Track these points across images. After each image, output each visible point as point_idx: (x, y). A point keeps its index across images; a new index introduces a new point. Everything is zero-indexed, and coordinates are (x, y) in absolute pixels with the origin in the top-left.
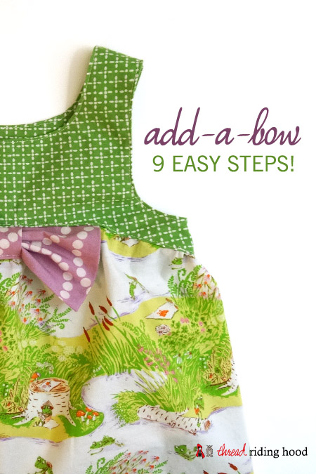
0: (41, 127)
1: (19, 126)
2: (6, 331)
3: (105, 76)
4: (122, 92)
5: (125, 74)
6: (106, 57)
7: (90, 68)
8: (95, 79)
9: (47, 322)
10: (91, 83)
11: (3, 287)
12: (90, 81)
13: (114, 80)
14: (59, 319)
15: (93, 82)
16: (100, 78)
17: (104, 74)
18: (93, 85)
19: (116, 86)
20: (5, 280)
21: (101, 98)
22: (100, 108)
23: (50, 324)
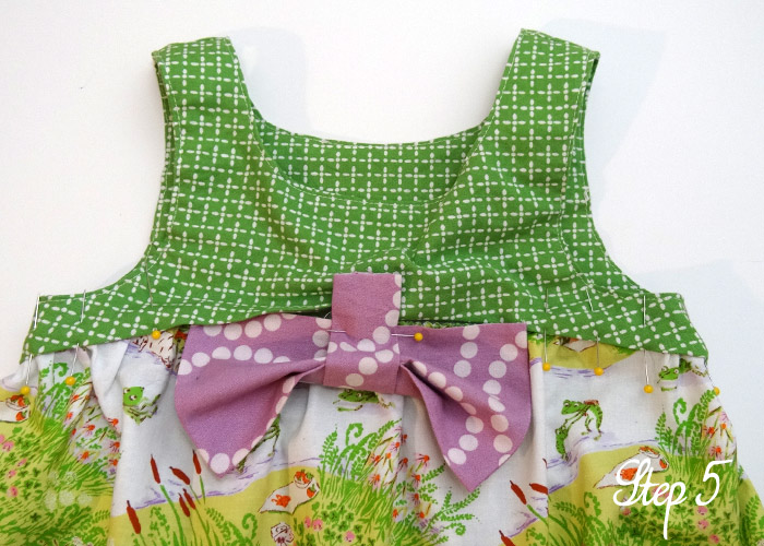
0: (440, 144)
1: (405, 145)
2: (362, 532)
3: (532, 83)
4: (559, 108)
5: (564, 80)
6: (534, 57)
7: (508, 71)
8: (515, 87)
9: (432, 520)
10: (508, 93)
11: (363, 449)
12: (506, 90)
13: (546, 90)
14: (455, 514)
15: (512, 90)
16: (523, 86)
17: (529, 80)
18: (512, 95)
19: (549, 99)
20: (368, 437)
21: (524, 115)
22: (523, 131)
23: (438, 524)
